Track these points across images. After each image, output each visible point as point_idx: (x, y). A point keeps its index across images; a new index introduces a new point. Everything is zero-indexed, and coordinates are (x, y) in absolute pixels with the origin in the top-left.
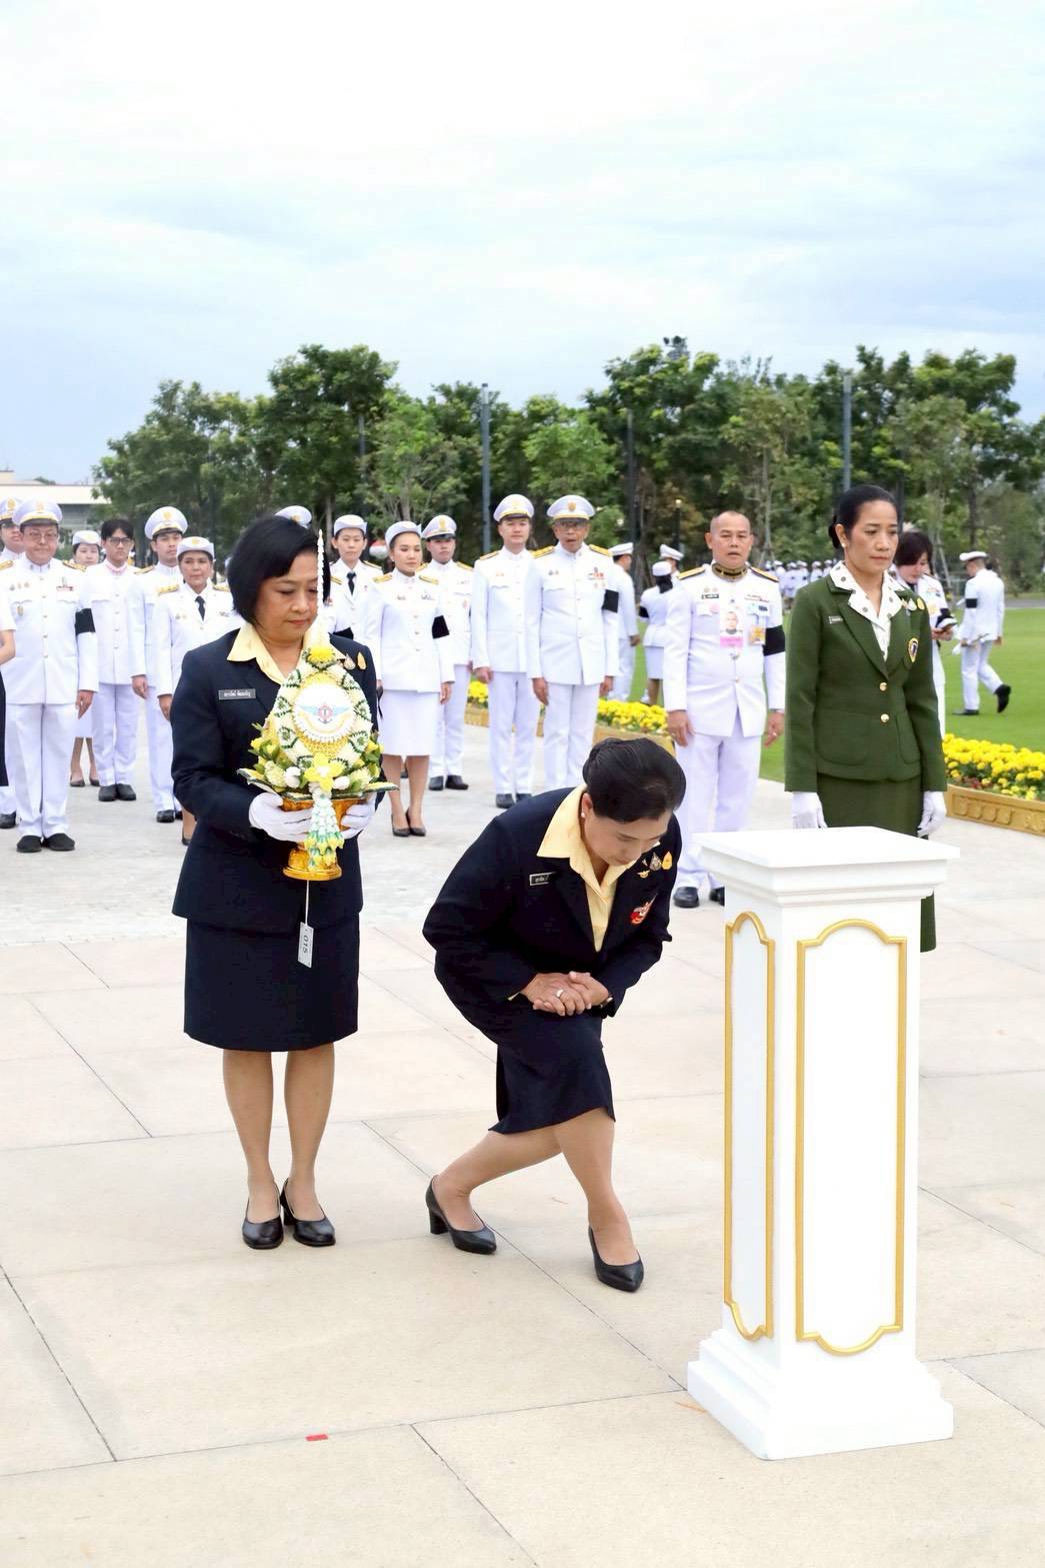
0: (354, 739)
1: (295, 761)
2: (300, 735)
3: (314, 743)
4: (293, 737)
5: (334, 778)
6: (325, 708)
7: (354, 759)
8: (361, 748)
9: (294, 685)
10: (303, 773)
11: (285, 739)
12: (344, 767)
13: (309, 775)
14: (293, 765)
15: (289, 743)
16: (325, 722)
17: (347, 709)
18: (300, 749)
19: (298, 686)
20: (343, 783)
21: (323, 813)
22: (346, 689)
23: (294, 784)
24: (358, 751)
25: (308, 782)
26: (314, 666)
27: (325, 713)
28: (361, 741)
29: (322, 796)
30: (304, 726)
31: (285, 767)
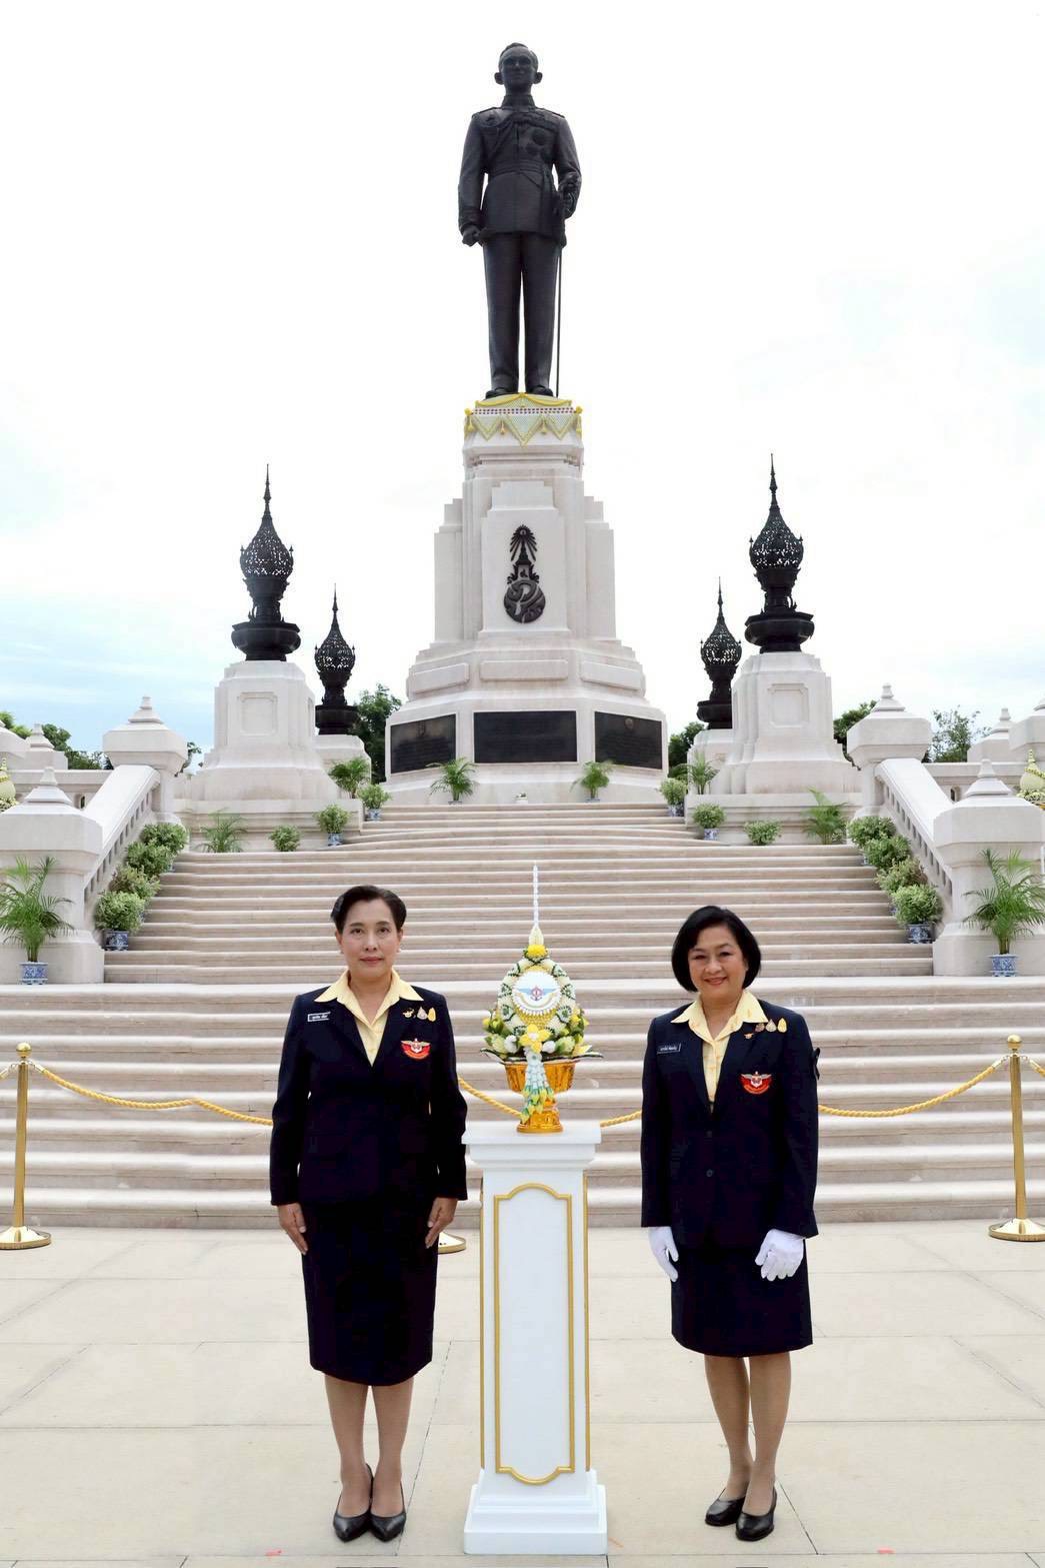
0: (560, 1013)
1: (512, 1030)
2: (517, 1012)
3: (528, 1016)
4: (511, 1012)
5: (543, 1043)
6: (537, 989)
7: (560, 1028)
8: (567, 1020)
9: (514, 975)
10: (518, 1039)
11: (505, 1014)
12: (550, 1033)
13: (523, 1040)
14: (511, 1034)
15: (508, 1017)
16: (536, 999)
17: (554, 990)
18: (516, 1021)
19: (517, 976)
20: (551, 1047)
21: (534, 1070)
22: (555, 976)
23: (513, 1049)
24: (562, 1022)
25: (523, 1047)
26: (530, 960)
27: (536, 993)
28: (565, 1015)
29: (534, 1058)
30: (518, 1001)
31: (505, 1036)
